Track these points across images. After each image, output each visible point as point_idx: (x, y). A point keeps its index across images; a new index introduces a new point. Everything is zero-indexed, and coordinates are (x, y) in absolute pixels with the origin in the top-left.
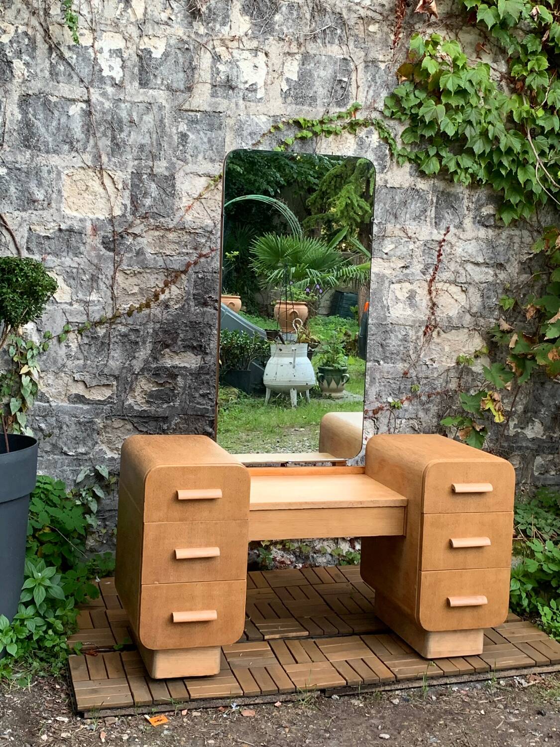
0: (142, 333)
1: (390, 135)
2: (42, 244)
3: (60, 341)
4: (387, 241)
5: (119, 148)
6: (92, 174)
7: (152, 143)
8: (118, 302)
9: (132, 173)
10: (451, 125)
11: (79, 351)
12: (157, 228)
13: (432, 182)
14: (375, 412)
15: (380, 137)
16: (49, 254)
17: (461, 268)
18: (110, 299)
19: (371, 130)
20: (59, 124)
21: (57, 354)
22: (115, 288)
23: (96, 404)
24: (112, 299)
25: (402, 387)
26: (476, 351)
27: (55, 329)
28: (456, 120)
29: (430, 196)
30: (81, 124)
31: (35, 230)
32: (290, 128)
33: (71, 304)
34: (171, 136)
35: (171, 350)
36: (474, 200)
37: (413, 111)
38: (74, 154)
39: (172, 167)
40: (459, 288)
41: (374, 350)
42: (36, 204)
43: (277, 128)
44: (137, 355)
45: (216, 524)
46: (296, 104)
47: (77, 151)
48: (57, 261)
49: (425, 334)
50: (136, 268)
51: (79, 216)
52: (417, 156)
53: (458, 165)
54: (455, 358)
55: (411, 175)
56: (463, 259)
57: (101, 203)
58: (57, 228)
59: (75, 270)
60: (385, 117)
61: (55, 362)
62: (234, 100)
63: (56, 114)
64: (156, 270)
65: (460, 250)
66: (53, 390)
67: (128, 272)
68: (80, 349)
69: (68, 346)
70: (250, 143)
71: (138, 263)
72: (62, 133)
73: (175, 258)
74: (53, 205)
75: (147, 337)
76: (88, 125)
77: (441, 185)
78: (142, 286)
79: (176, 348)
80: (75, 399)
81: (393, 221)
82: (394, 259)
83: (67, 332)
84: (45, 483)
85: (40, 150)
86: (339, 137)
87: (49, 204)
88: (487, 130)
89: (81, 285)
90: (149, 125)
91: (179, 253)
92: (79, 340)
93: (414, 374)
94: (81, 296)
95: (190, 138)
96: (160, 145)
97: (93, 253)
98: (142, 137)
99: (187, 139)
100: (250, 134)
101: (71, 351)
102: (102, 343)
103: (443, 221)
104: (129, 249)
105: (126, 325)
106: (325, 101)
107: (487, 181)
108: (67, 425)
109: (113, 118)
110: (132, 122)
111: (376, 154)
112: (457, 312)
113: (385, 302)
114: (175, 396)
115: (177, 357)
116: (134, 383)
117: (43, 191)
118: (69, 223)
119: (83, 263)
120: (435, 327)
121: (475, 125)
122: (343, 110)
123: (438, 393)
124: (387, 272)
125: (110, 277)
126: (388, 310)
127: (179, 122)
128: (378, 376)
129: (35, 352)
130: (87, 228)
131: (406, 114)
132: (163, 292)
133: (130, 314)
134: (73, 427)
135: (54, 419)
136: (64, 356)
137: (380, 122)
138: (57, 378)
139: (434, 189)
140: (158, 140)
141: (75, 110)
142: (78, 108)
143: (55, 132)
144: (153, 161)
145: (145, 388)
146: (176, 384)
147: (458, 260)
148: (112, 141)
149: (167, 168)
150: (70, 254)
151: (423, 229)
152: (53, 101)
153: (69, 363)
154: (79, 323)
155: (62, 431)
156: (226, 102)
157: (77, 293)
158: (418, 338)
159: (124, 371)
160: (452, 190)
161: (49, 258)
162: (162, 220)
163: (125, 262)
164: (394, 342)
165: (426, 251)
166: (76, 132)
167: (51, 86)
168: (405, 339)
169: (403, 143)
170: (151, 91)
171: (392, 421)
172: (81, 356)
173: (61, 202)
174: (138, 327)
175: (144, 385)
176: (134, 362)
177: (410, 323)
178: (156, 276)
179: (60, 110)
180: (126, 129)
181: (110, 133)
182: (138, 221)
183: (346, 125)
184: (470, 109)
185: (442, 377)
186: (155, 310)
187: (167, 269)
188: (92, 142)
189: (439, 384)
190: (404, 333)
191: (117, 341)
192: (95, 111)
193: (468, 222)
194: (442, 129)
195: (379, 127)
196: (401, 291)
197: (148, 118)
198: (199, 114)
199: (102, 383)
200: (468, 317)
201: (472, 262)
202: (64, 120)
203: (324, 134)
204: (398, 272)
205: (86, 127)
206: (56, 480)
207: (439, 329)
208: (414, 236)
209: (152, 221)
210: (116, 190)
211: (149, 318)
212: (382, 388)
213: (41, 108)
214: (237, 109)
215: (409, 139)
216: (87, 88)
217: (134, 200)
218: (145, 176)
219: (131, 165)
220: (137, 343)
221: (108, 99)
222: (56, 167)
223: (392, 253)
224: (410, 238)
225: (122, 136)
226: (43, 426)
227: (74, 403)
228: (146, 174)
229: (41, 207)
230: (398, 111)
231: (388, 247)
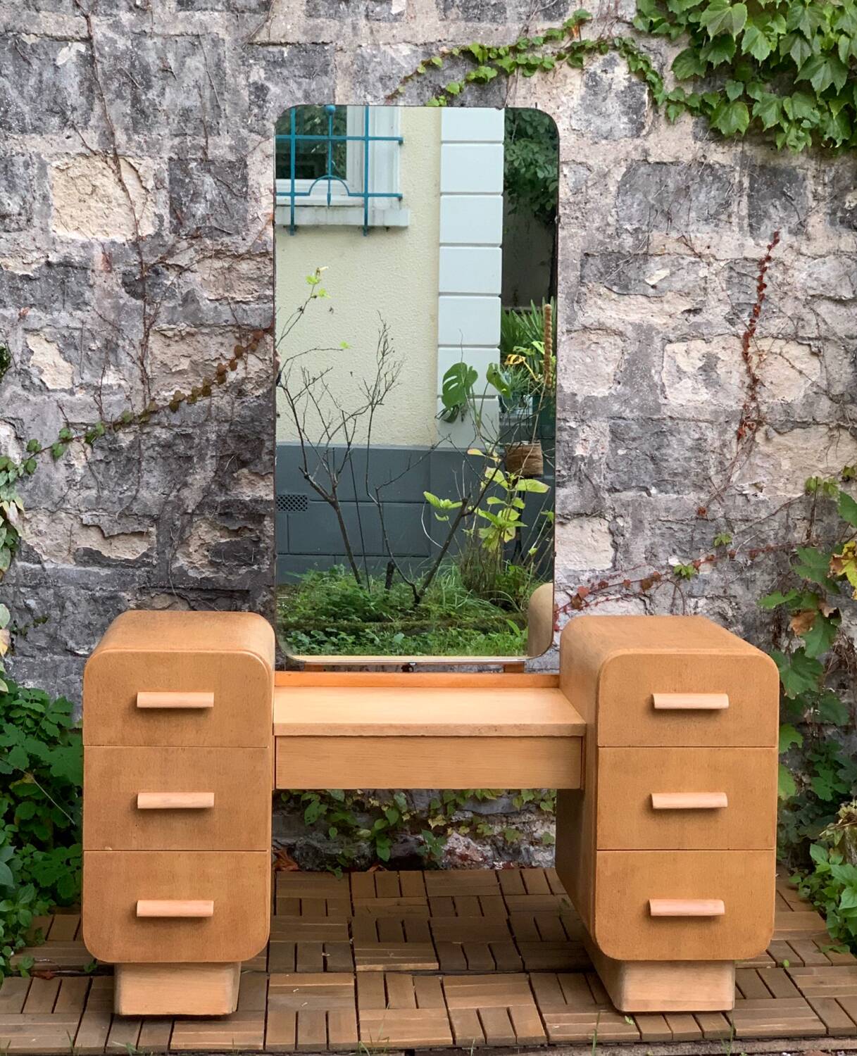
0: (197, 441)
1: (648, 66)
2: (18, 289)
3: (55, 457)
4: (654, 263)
5: (147, 117)
6: (101, 165)
7: (203, 105)
8: (155, 386)
9: (171, 159)
10: (762, 40)
11: (89, 473)
12: (218, 254)
13: (739, 149)
14: (646, 584)
15: (630, 72)
16: (31, 306)
17: (807, 310)
18: (139, 382)
19: (613, 58)
20: (41, 82)
21: (51, 479)
22: (147, 362)
23: (123, 566)
24: (143, 382)
25: (697, 537)
26: (846, 468)
27: (45, 435)
28: (772, 30)
29: (737, 175)
30: (78, 79)
31: (7, 267)
32: (456, 64)
33: (72, 393)
34: (236, 92)
35: (250, 471)
36: (826, 180)
37: (692, 19)
38: (67, 132)
39: (240, 146)
40: (807, 348)
41: (638, 468)
42: (7, 221)
43: (429, 65)
44: (189, 479)
45: (210, 752)
46: (468, 20)
47: (73, 127)
48: (46, 318)
49: (739, 436)
50: (183, 326)
51: (80, 238)
52: (705, 104)
53: (784, 114)
54: (801, 482)
55: (696, 138)
56: (812, 292)
57: (120, 215)
58: (43, 261)
59: (77, 334)
60: (639, 33)
61: (48, 493)
62: (349, 21)
63: (36, 64)
64: (217, 328)
65: (804, 275)
66: (48, 542)
67: (170, 334)
68: (91, 470)
69: (69, 466)
70: (382, 95)
71: (186, 318)
72: (46, 96)
73: (253, 305)
74: (36, 221)
75: (207, 448)
76: (90, 80)
77: (757, 154)
78: (195, 358)
79: (260, 468)
80: (86, 558)
81: (664, 225)
82: (669, 296)
83: (66, 440)
84: (32, 701)
85: (10, 129)
86: (551, 73)
87: (29, 220)
88: (836, 46)
89: (89, 359)
90: (197, 74)
91: (259, 298)
92: (89, 455)
93: (721, 513)
94: (87, 377)
95: (270, 93)
96: (218, 107)
97: (107, 303)
98: (184, 96)
99: (266, 95)
100: (381, 79)
101: (75, 473)
102: (129, 460)
103: (766, 221)
104: (170, 293)
105: (170, 427)
106: (522, 10)
107: (844, 141)
108: (74, 604)
109: (133, 65)
110: (166, 70)
111: (623, 103)
112: (802, 394)
113: (656, 378)
114: (261, 553)
115: (263, 483)
116: (187, 529)
117: (17, 199)
118: (64, 251)
119: (89, 320)
120: (760, 423)
121: (809, 37)
122: (557, 25)
123: (769, 549)
124: (658, 321)
125: (137, 344)
126: (663, 392)
127: (250, 65)
128: (647, 516)
129: (12, 475)
130: (95, 259)
131: (680, 25)
132: (233, 367)
133: (174, 407)
134: (84, 606)
135: (52, 591)
136: (63, 483)
137: (629, 43)
138: (53, 521)
139: (744, 162)
140: (213, 99)
141: (67, 56)
142: (73, 52)
143: (34, 96)
144: (206, 137)
145: (208, 538)
146: (261, 531)
147: (799, 294)
148: (133, 106)
149: (231, 148)
150: (68, 305)
151: (725, 238)
152: (29, 43)
153: (72, 494)
154: (87, 425)
155: (66, 613)
156: (334, 25)
157: (81, 373)
158: (724, 445)
159: (169, 508)
160: (782, 163)
161: (31, 312)
162: (226, 239)
163: (163, 316)
164: (676, 452)
165: (736, 281)
166: (69, 94)
167: (25, 17)
168: (699, 446)
169: (676, 80)
170: (198, 14)
171: (679, 602)
172: (92, 483)
173: (48, 216)
174: (190, 431)
175: (205, 534)
176: (186, 493)
177: (708, 417)
178: (220, 339)
179: (43, 57)
180: (157, 84)
181: (128, 91)
182: (184, 244)
183: (563, 52)
184: (801, 7)
185: (777, 518)
186: (220, 400)
187: (239, 327)
188: (97, 109)
189: (772, 531)
190: (697, 436)
191: (154, 455)
192: (101, 55)
193: (817, 223)
194: (744, 48)
195: (627, 51)
196: (688, 356)
197: (195, 62)
198: (286, 50)
199: (131, 529)
200: (825, 405)
201: (830, 299)
202: (48, 74)
203: (521, 70)
204: (679, 320)
205: (87, 84)
206: (58, 696)
207: (766, 427)
208: (707, 251)
209: (208, 242)
210: (143, 191)
211: (210, 414)
212: (658, 540)
213: (9, 56)
214: (355, 35)
215: (688, 70)
216: (87, 17)
217: (176, 207)
218: (193, 165)
219: (169, 145)
220: (189, 458)
221: (123, 34)
222: (38, 155)
223: (665, 285)
224: (700, 256)
225: (150, 95)
226: (32, 603)
227: (85, 564)
228: (195, 160)
229: (16, 227)
230: (663, 21)
231: (657, 274)
